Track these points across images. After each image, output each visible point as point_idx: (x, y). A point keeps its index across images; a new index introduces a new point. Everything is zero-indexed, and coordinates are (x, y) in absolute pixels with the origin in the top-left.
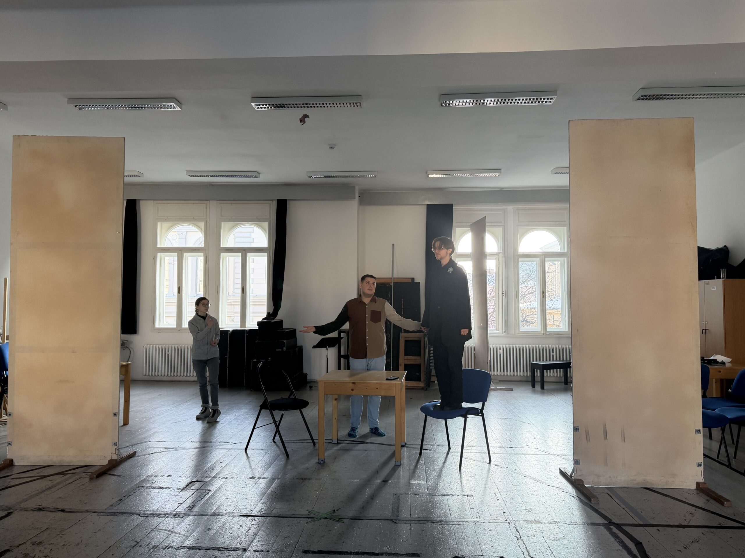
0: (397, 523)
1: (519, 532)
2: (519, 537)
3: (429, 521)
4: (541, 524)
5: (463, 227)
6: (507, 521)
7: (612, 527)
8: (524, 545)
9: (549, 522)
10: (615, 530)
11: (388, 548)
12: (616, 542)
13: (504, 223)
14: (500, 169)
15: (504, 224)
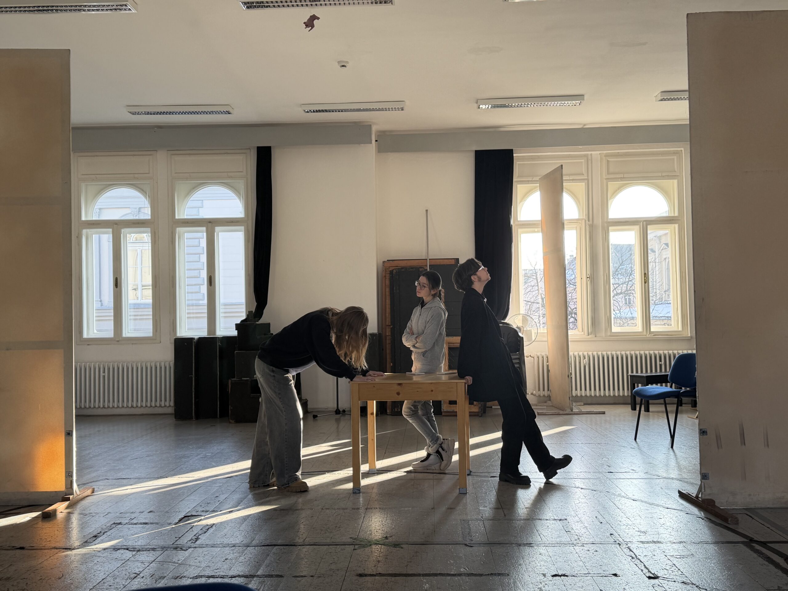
0: (472, 547)
1: (633, 552)
2: (634, 556)
3: (513, 544)
4: (661, 544)
5: (528, 182)
6: (616, 542)
7: (754, 545)
8: (642, 563)
9: (672, 542)
10: (757, 547)
11: (466, 570)
12: (761, 558)
13: (588, 176)
14: (583, 95)
15: (587, 178)
